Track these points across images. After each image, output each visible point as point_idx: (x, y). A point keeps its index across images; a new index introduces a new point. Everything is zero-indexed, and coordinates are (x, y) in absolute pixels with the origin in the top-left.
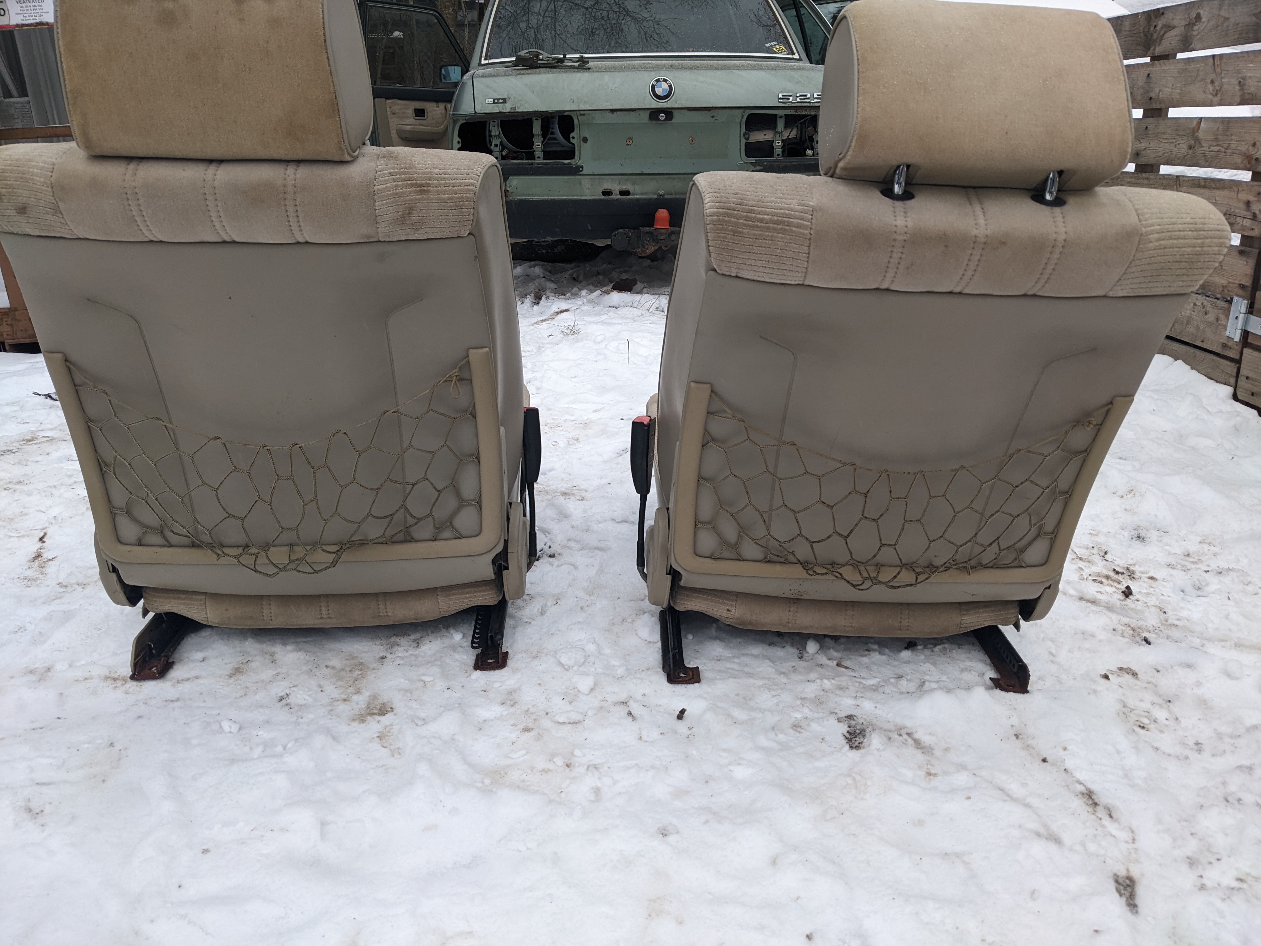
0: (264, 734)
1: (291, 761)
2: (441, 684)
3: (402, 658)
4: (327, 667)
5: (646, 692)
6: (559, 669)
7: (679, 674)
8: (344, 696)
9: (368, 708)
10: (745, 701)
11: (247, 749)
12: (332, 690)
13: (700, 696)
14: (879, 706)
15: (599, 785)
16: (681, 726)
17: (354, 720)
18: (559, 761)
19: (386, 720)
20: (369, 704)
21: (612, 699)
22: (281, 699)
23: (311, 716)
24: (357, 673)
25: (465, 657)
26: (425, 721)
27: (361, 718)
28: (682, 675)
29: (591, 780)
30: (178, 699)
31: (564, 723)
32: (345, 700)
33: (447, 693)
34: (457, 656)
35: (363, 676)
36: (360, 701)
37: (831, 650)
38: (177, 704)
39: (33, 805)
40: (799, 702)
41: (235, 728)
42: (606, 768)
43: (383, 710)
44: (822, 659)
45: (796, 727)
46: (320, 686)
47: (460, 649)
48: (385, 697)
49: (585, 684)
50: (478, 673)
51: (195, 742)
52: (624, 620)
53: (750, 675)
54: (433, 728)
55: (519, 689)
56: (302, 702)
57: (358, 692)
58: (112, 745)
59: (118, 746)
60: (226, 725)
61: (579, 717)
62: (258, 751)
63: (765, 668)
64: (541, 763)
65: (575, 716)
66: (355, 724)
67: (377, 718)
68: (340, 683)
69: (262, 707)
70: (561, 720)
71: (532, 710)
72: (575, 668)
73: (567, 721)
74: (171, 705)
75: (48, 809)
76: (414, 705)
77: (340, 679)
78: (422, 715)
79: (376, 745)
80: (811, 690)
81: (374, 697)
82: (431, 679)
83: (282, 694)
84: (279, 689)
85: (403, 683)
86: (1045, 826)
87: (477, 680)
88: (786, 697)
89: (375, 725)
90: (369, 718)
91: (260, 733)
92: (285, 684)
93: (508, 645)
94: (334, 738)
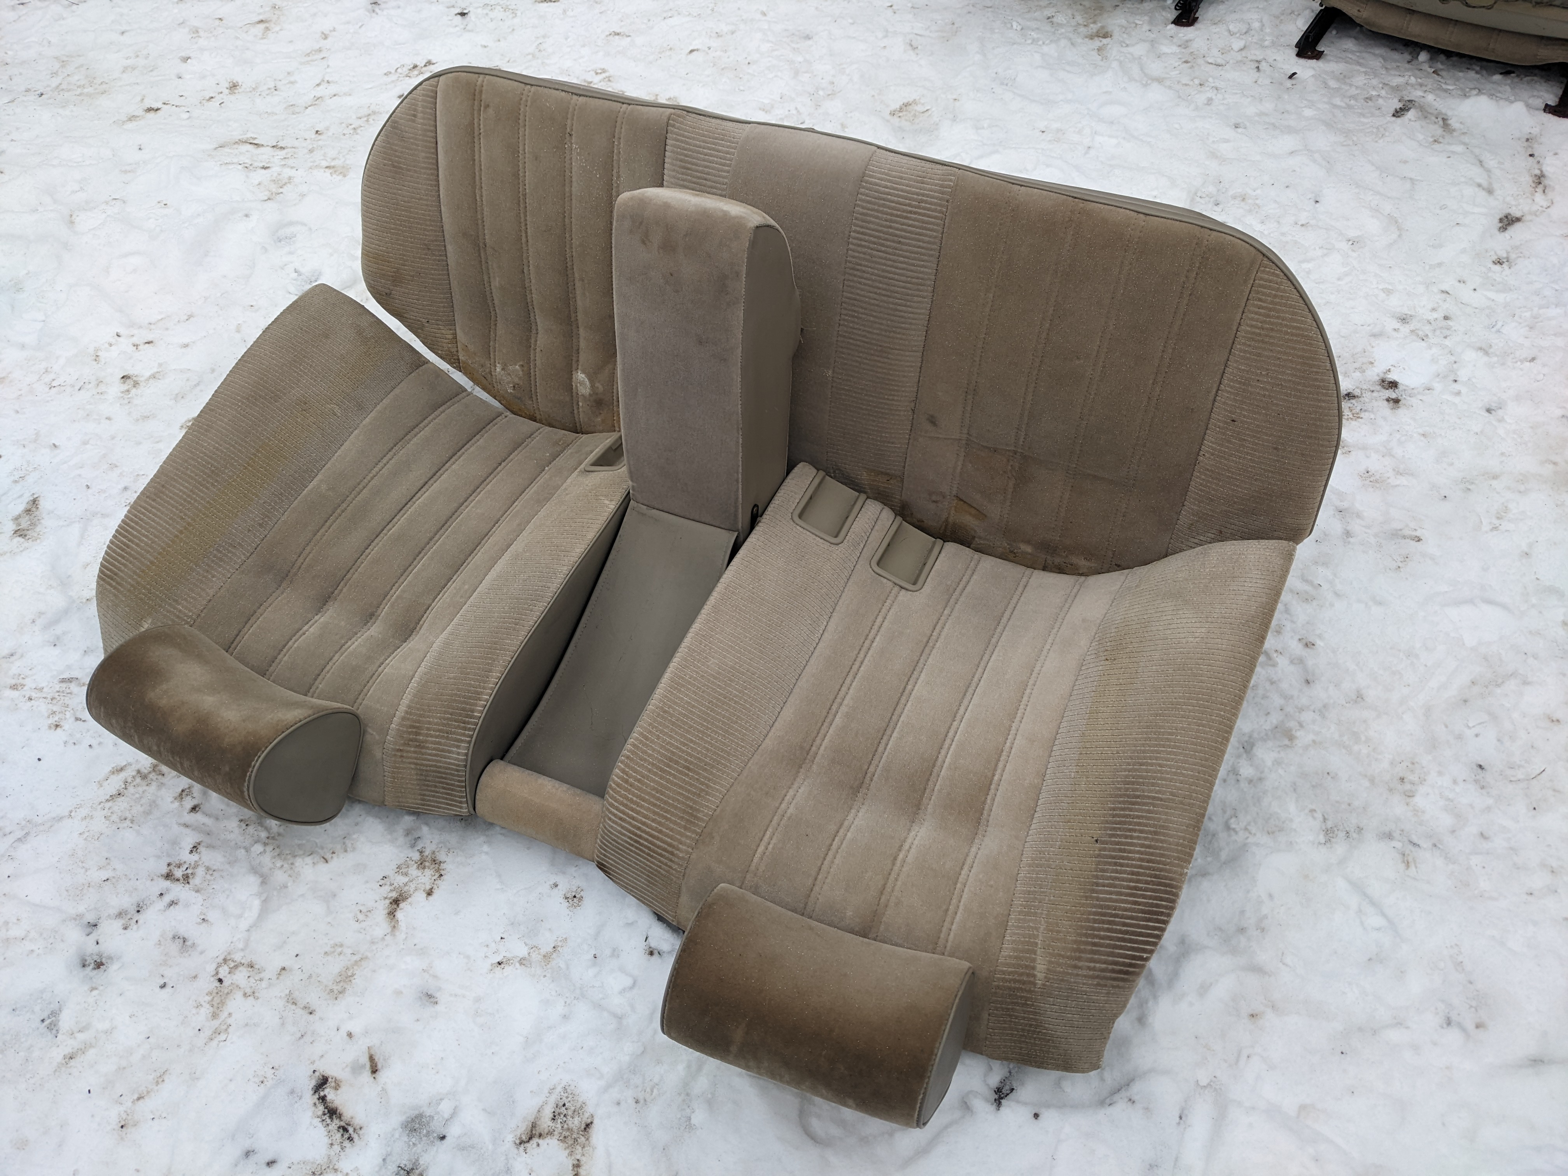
0: (1034, 35)
1: (1045, 49)
2: (1146, 27)
3: (1128, 8)
4: (1081, 4)
5: (1278, 58)
6: (1226, 33)
7: (1308, 52)
8: (1085, 23)
9: (1097, 32)
10: (1343, 78)
11: (1023, 40)
12: (1079, 19)
13: (1313, 68)
14: (1438, 99)
15: (1214, 97)
16: (1289, 83)
17: (1086, 37)
18: (1197, 82)
19: (1105, 41)
20: (1099, 30)
21: (1250, 57)
22: (1049, 18)
23: (1063, 30)
24: (1097, 12)
25: (1169, 15)
26: (1127, 46)
27: (1091, 37)
28: (1309, 53)
29: (1211, 94)
30: (991, 7)
31: (1212, 64)
32: (1085, 26)
33: (1148, 33)
34: (1164, 13)
35: (1101, 14)
36: (1094, 28)
37: (1439, 63)
38: (990, 9)
39: (913, 43)
40: (1381, 86)
41: (1019, 28)
42: (1223, 91)
43: (1106, 35)
44: (1426, 67)
45: (1369, 99)
46: (1073, 15)
47: (1168, 9)
48: (1109, 29)
49: (1237, 44)
50: (1173, 25)
51: (997, 31)
52: (1292, 12)
53: (1360, 64)
54: (1131, 49)
55: (1194, 40)
56: (1060, 22)
57: (1094, 22)
58: (953, 24)
59: (956, 25)
60: (1015, 25)
61: (1223, 62)
62: (1029, 41)
63: (1376, 63)
64: (1185, 80)
65: (1219, 61)
66: (1087, 40)
67: (1101, 39)
68: (1085, 16)
69: (1037, 20)
70: (1210, 61)
71: (1195, 53)
72: (1238, 35)
73: (1214, 62)
74: (987, 9)
75: (919, 47)
76: (1125, 36)
77: (1086, 13)
78: (1128, 42)
79: (1095, 53)
80: (1397, 81)
81: (1103, 27)
82: (1141, 23)
83: (1050, 15)
84: (1048, 12)
85: (1123, 22)
86: (1490, 184)
87: (1170, 30)
88: (1375, 82)
89: (1097, 43)
90: (1096, 38)
91: (1032, 34)
92: (1054, 10)
93: (1201, 13)
94: (1072, 44)
